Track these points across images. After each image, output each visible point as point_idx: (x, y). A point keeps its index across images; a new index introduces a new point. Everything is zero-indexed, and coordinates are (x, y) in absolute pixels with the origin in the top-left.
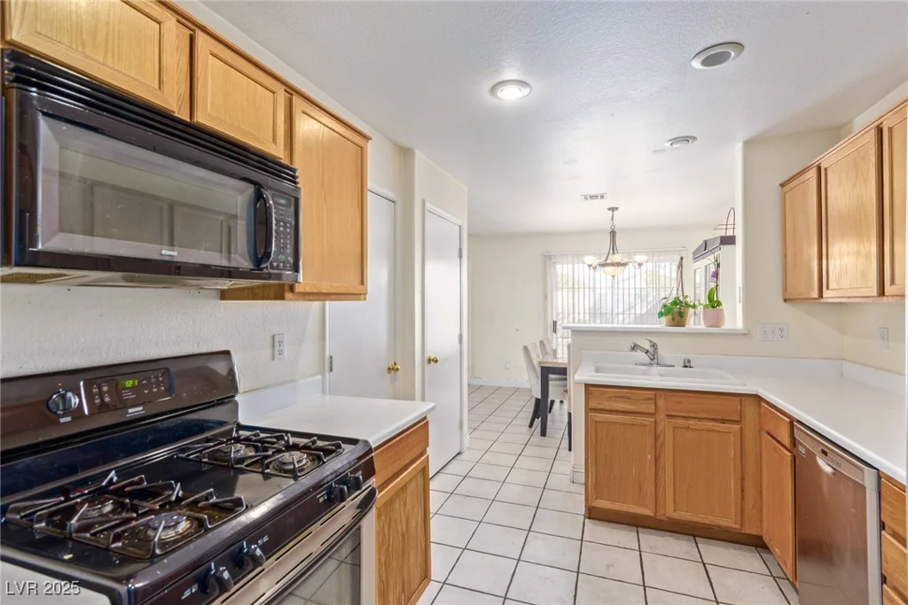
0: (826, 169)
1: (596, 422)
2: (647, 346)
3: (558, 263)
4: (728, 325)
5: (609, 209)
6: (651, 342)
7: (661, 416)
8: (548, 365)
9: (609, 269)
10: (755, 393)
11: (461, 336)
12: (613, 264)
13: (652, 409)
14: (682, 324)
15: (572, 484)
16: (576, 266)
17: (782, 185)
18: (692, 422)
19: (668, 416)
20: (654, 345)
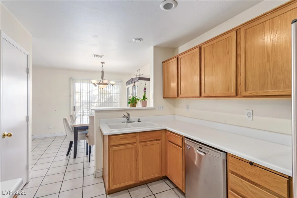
0: (180, 58)
1: (114, 151)
2: (126, 115)
3: (76, 82)
4: (148, 106)
5: (101, 63)
6: (128, 113)
7: (138, 142)
8: (77, 126)
9: (101, 86)
10: (165, 129)
11: (27, 117)
12: (104, 84)
13: (134, 141)
14: (135, 106)
15: (95, 179)
16: (84, 84)
17: (163, 62)
18: (148, 143)
19: (140, 142)
20: (129, 115)
